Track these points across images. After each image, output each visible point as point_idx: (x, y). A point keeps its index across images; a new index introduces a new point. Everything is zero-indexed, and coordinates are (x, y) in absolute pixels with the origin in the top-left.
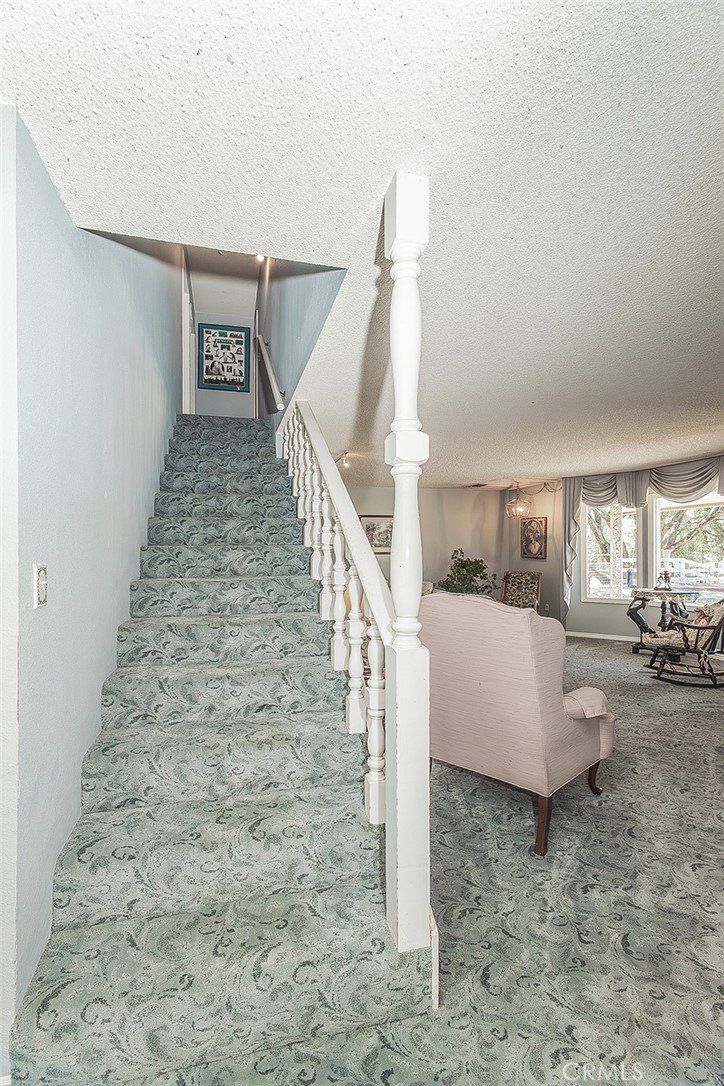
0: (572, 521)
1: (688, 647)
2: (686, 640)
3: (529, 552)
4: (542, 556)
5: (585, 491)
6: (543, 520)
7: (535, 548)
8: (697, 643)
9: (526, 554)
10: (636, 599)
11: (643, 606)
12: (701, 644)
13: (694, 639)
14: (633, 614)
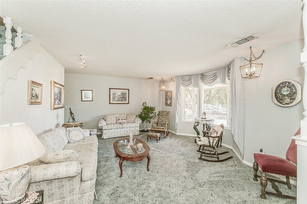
0: (178, 93)
1: (210, 145)
2: (209, 142)
3: (167, 103)
4: (170, 105)
5: (182, 81)
6: (171, 92)
7: (169, 102)
8: (213, 143)
9: (167, 104)
10: (196, 122)
11: (198, 125)
12: (214, 144)
13: (212, 141)
14: (195, 128)
